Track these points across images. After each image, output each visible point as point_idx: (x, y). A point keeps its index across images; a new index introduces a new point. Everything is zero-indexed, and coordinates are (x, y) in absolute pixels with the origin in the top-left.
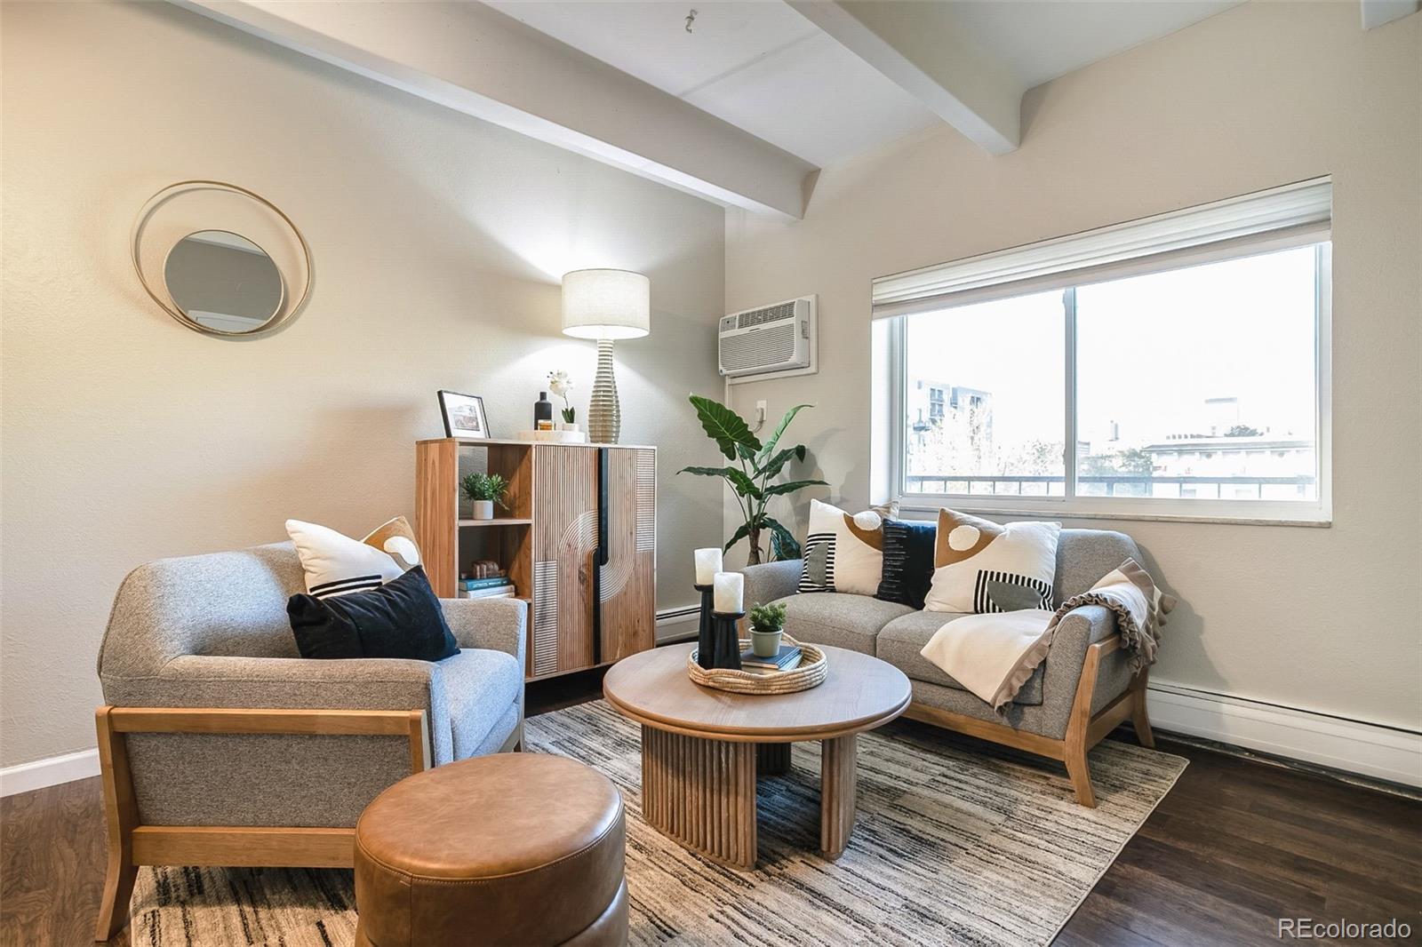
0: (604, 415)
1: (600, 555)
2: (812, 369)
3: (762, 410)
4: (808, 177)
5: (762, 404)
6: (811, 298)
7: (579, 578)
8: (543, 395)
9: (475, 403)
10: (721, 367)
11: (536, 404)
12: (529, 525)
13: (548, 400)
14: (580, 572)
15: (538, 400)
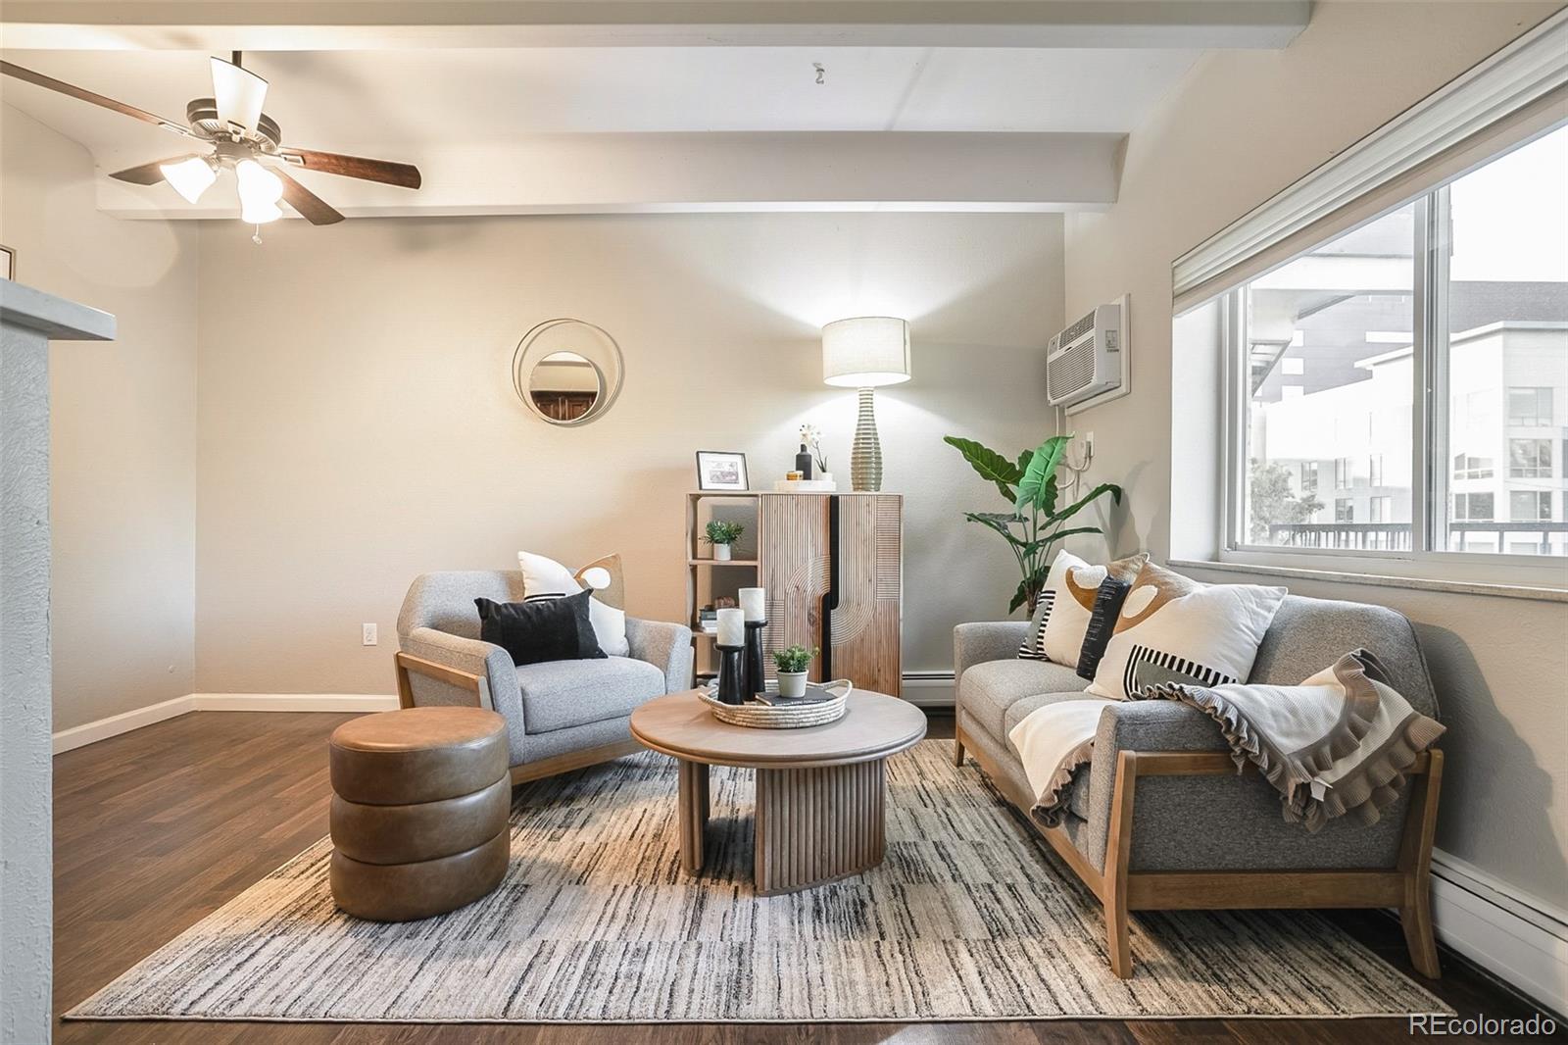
0: (866, 462)
1: (830, 600)
2: (1123, 389)
3: (1090, 443)
4: (1117, 146)
5: (1090, 437)
6: (1122, 301)
7: (809, 620)
8: (803, 448)
9: (738, 459)
10: (1049, 398)
11: (798, 456)
12: (756, 567)
13: (809, 451)
14: (809, 614)
15: (799, 451)
